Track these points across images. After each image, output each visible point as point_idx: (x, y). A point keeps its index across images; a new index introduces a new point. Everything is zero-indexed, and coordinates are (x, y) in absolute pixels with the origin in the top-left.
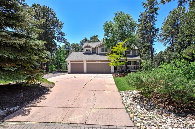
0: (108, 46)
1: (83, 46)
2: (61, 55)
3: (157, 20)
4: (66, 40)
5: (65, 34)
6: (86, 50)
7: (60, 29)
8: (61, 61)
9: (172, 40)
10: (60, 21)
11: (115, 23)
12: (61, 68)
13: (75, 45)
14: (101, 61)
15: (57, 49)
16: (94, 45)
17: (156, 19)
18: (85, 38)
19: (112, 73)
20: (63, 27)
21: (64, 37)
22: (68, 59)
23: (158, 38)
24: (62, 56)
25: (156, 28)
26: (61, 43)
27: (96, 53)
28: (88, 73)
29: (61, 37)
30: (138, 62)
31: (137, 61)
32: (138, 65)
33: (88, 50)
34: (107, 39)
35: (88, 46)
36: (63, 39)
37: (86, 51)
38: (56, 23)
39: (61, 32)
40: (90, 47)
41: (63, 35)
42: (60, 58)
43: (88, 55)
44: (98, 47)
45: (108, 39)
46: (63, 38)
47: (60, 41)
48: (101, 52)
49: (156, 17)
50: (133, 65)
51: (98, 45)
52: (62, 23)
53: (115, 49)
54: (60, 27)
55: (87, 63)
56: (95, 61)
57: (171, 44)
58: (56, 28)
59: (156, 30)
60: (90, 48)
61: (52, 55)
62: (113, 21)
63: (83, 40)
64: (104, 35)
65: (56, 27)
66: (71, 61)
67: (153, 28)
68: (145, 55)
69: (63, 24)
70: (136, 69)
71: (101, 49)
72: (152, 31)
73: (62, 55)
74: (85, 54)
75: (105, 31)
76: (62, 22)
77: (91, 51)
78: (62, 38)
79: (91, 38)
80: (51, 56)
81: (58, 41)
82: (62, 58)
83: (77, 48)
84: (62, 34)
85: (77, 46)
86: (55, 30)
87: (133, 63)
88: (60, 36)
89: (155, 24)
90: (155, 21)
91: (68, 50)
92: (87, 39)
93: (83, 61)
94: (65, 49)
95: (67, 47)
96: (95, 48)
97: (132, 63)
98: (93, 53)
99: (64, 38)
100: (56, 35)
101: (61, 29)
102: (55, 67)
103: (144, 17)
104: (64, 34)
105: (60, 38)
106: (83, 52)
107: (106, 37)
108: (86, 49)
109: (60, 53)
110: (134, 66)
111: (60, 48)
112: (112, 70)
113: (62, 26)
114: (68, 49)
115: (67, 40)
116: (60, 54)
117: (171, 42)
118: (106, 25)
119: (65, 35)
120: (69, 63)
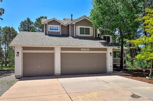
6: (50, 29)
14: (91, 49)
18: (28, 19)
19: (109, 73)
32: (125, 58)
33: (53, 29)
35: (53, 22)
40: (59, 23)
43: (57, 38)
44: (73, 25)
48: (78, 34)
56: (79, 49)
71: (78, 28)
74: (49, 35)
77: (59, 31)
93: (53, 49)
96: (68, 25)
106: (44, 33)
112: (110, 66)
120: (18, 53)
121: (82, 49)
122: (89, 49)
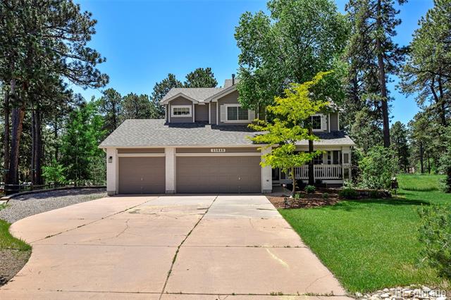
0: (253, 100)
1: (164, 98)
2: (86, 128)
3: (400, 22)
4: (105, 80)
5: (102, 58)
6: (175, 113)
7: (83, 39)
8: (87, 150)
9: (440, 88)
10: (82, 12)
11: (273, 22)
12: (86, 176)
13: (136, 99)
14: (229, 150)
15: (70, 110)
16: (201, 95)
17: (397, 17)
18: (171, 77)
19: (265, 193)
20: (94, 33)
21: (98, 66)
22: (111, 144)
23: (400, 80)
24: (88, 133)
25: (400, 46)
26: (85, 89)
27: (207, 123)
28: (180, 191)
29: (88, 67)
30: (346, 155)
31: (343, 152)
32: (347, 165)
33: (180, 113)
34: (247, 74)
35: (180, 100)
36: (95, 75)
37: (173, 116)
38: (68, 16)
39: (88, 50)
40: (190, 102)
41: (93, 62)
42: (84, 141)
43: (180, 130)
44: (216, 100)
45: (252, 74)
46: (94, 71)
47: (85, 83)
49: (399, 11)
50: (329, 163)
51: (215, 96)
52: (91, 20)
53: (281, 106)
54: (85, 30)
55: (177, 159)
56: (208, 150)
57: (436, 98)
58: (70, 36)
59: (398, 51)
60: (190, 107)
61: (56, 130)
62: (268, 13)
63: (165, 82)
64: (238, 59)
65: (69, 32)
66: (120, 151)
67: (389, 46)
68: (364, 131)
69: (95, 22)
70: (341, 176)
71: (224, 108)
72: (385, 56)
73: (91, 129)
74: (172, 124)
75: (243, 44)
76: (90, 15)
77: (190, 115)
78: (90, 73)
79: (191, 77)
80: (53, 135)
81: (74, 80)
82: (89, 141)
83: (144, 108)
84: (92, 57)
85: (143, 102)
86: (65, 42)
87: (329, 158)
88: (84, 63)
89: (394, 34)
90: (395, 24)
91: (114, 116)
92: (177, 79)
94: (102, 111)
95: (109, 106)
96: (207, 104)
97: (325, 159)
98: (200, 123)
99: (97, 70)
100: (69, 61)
101: (89, 39)
102: (65, 173)
103: (361, 12)
104: (96, 55)
105: (85, 72)
106: (164, 121)
107: (246, 66)
108: (173, 107)
109: (83, 122)
110: (332, 166)
111: (83, 106)
112: (266, 181)
113: (90, 29)
114: (114, 111)
115: (107, 77)
116: (82, 126)
117: (438, 94)
118: (244, 24)
119: (100, 61)
120: (111, 158)
121: (212, 151)
122: (224, 150)
